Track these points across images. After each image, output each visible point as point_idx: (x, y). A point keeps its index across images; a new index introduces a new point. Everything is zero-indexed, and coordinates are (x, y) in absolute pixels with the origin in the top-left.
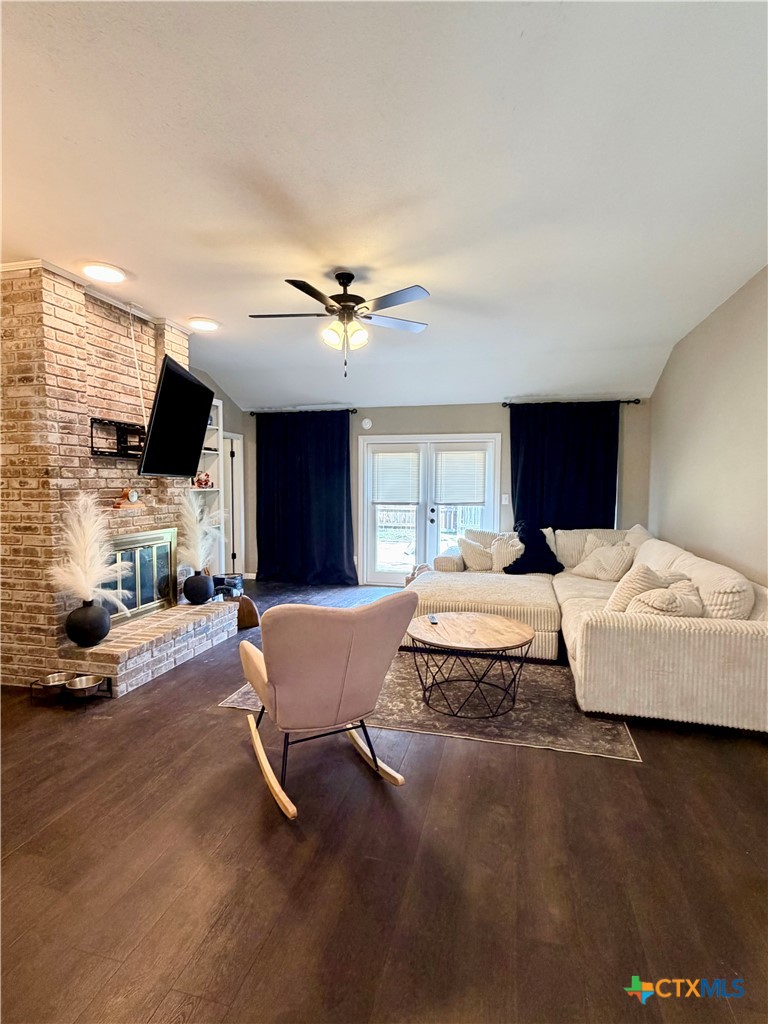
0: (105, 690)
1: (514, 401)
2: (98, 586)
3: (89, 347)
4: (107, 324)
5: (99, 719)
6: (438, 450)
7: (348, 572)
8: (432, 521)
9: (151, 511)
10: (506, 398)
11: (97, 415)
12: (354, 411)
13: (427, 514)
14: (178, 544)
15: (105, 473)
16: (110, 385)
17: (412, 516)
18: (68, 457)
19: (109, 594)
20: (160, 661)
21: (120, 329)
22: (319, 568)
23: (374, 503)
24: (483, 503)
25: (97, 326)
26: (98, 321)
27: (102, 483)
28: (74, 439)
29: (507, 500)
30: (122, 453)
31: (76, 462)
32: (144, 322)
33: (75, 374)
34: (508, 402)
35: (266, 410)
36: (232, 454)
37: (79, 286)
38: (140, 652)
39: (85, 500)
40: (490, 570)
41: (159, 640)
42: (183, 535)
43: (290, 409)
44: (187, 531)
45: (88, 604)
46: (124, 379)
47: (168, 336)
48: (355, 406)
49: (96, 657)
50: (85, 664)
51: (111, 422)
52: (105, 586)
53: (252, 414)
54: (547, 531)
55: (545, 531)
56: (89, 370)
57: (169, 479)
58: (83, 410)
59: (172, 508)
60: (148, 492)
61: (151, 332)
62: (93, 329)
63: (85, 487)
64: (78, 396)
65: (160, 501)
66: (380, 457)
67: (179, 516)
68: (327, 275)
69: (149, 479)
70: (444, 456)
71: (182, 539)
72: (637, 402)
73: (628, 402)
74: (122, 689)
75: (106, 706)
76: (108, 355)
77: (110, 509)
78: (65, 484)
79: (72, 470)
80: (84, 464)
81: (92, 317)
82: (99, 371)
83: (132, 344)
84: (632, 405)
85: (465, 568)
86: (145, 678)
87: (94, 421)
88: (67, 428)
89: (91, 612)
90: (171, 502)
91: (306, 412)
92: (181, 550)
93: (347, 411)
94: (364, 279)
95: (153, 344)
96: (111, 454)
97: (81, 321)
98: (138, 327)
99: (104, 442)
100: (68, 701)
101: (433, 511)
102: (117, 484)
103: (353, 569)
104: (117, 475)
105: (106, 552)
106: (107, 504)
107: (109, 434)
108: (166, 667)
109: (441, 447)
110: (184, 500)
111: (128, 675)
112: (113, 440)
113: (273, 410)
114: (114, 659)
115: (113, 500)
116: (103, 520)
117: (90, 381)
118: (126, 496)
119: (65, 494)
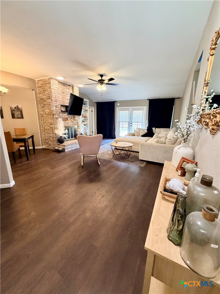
0: (63, 150)
1: (150, 99)
2: (63, 134)
3: (60, 92)
4: (63, 87)
5: (62, 154)
6: (133, 110)
7: (114, 136)
8: (131, 126)
9: (72, 122)
10: (148, 98)
11: (62, 104)
12: (116, 102)
13: (130, 124)
14: (78, 128)
15: (64, 115)
16: (64, 98)
17: (127, 125)
18: (57, 112)
19: (65, 136)
20: (73, 147)
21: (65, 87)
22: (108, 135)
23: (119, 122)
24: (142, 122)
25: (61, 87)
26: (61, 86)
27: (63, 117)
28: (58, 109)
29: (147, 121)
30: (67, 111)
31: (58, 113)
32: (70, 85)
33: (57, 97)
34: (149, 99)
35: (99, 102)
36: (92, 111)
37: (57, 80)
38: (69, 145)
39: (60, 119)
40: (139, 136)
41: (72, 144)
42: (79, 127)
43: (103, 101)
44: (79, 126)
45: (61, 137)
46: (66, 97)
47: (75, 88)
48: (116, 100)
49: (62, 145)
50: (61, 146)
51: (64, 105)
52: (64, 134)
53: (96, 102)
54: (154, 129)
55: (153, 128)
56: (60, 96)
57: (75, 116)
58: (59, 104)
59: (76, 121)
60: (72, 118)
61: (71, 87)
62: (60, 88)
63: (60, 117)
64: (58, 101)
65: (74, 120)
66: (121, 112)
67: (78, 123)
68: (98, 75)
69: (72, 116)
70: (134, 112)
71: (78, 127)
72: (179, 98)
73: (177, 98)
74: (66, 151)
75: (64, 153)
76: (63, 93)
77: (65, 121)
78: (57, 117)
79: (57, 114)
80: (60, 113)
81: (60, 86)
82: (62, 96)
83: (67, 90)
84: (178, 99)
85: (134, 135)
86: (70, 149)
87: (61, 105)
88: (56, 107)
89: (61, 138)
90: (76, 120)
91: (106, 102)
92: (78, 129)
93: (114, 102)
94: (105, 75)
95: (72, 90)
96: (65, 111)
97: (58, 87)
98: (69, 87)
99: (63, 109)
100: (58, 151)
101: (131, 124)
102: (66, 117)
103: (115, 135)
104: (66, 115)
105: (64, 128)
106: (64, 120)
107: (64, 107)
108: (74, 148)
109: (134, 109)
110: (79, 120)
111: (67, 149)
112: (65, 109)
113: (100, 102)
114: (65, 146)
115: (65, 120)
116: (63, 123)
117: (60, 98)
118: (67, 119)
119: (57, 118)
